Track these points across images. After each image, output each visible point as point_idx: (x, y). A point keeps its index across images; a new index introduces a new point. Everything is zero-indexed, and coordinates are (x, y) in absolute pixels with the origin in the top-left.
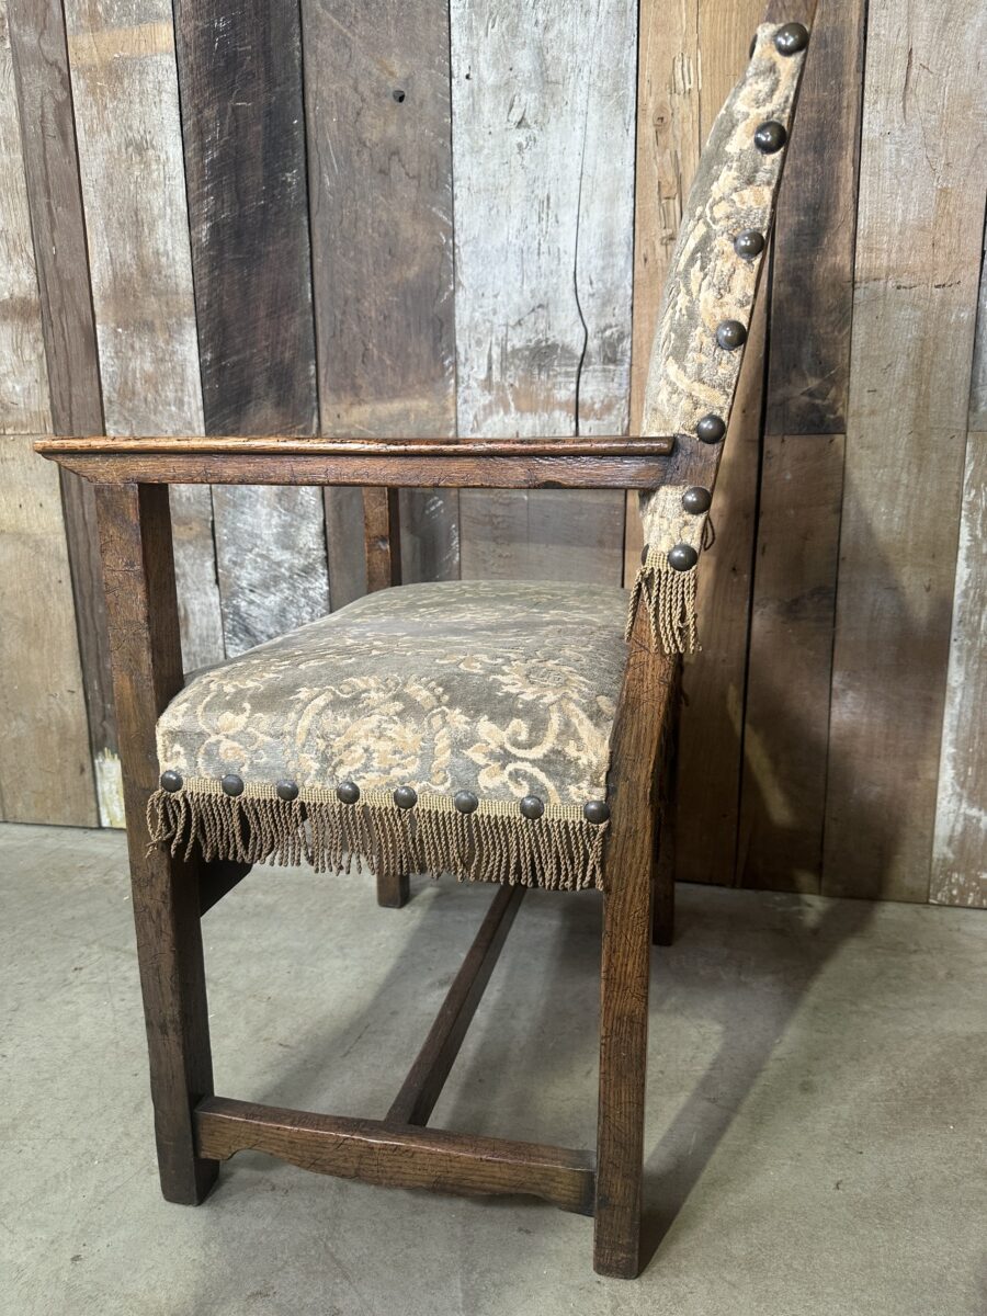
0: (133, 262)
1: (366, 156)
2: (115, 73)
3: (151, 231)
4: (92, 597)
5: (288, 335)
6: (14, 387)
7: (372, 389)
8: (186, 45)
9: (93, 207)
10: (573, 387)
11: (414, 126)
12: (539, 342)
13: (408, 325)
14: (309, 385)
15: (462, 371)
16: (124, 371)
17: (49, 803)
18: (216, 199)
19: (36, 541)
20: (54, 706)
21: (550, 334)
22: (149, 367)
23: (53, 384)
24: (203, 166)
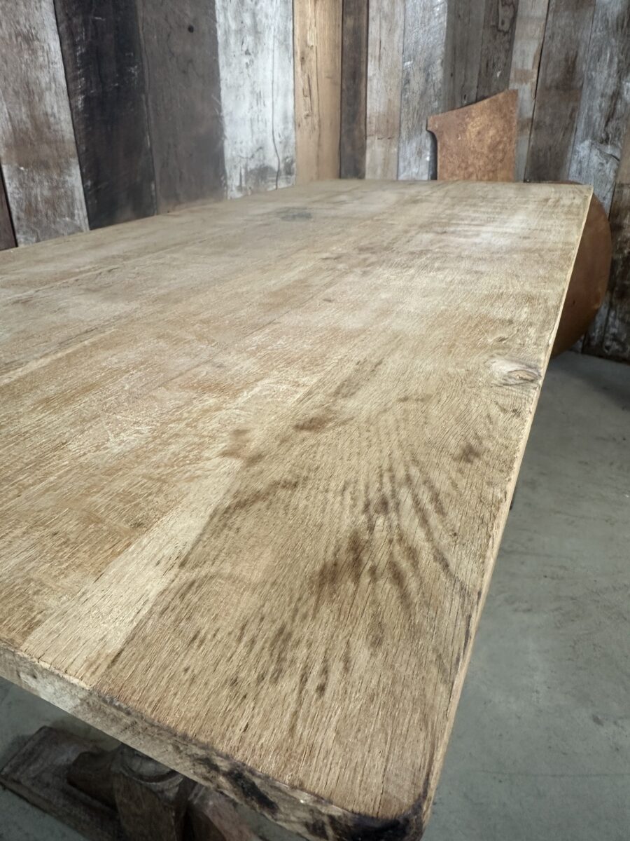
0: (28, 121)
1: (174, 62)
3: (41, 98)
5: (138, 168)
7: (185, 196)
11: (199, 48)
12: (261, 166)
14: (152, 197)
15: (229, 183)
16: (28, 197)
18: (86, 80)
21: (265, 162)
22: (46, 193)
24: (76, 56)
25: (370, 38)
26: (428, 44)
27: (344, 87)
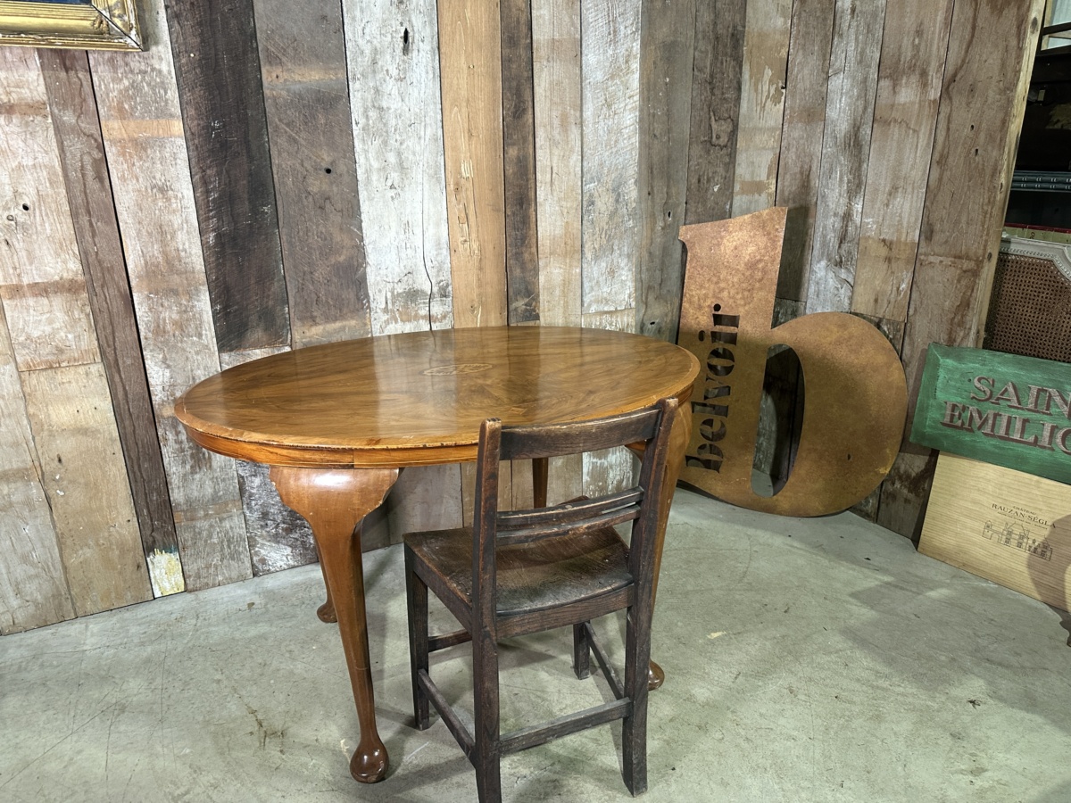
0: (160, 256)
1: (310, 199)
2: (141, 146)
3: (173, 237)
4: (139, 459)
5: (270, 293)
6: (66, 336)
7: (323, 317)
8: (192, 134)
9: (126, 223)
10: (427, 309)
11: (337, 186)
12: (410, 289)
13: (342, 284)
14: (285, 318)
15: (373, 305)
16: (157, 320)
17: (113, 595)
18: (218, 220)
19: (92, 432)
20: (114, 533)
21: (415, 286)
22: (175, 316)
23: (99, 332)
24: (208, 201)
25: (537, 167)
26: (616, 165)
27: (509, 213)
